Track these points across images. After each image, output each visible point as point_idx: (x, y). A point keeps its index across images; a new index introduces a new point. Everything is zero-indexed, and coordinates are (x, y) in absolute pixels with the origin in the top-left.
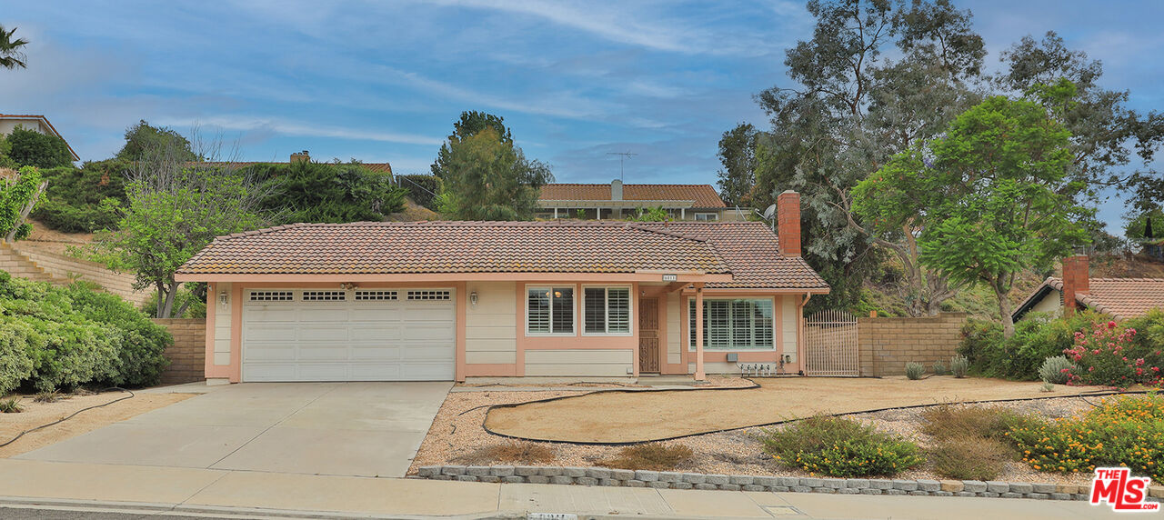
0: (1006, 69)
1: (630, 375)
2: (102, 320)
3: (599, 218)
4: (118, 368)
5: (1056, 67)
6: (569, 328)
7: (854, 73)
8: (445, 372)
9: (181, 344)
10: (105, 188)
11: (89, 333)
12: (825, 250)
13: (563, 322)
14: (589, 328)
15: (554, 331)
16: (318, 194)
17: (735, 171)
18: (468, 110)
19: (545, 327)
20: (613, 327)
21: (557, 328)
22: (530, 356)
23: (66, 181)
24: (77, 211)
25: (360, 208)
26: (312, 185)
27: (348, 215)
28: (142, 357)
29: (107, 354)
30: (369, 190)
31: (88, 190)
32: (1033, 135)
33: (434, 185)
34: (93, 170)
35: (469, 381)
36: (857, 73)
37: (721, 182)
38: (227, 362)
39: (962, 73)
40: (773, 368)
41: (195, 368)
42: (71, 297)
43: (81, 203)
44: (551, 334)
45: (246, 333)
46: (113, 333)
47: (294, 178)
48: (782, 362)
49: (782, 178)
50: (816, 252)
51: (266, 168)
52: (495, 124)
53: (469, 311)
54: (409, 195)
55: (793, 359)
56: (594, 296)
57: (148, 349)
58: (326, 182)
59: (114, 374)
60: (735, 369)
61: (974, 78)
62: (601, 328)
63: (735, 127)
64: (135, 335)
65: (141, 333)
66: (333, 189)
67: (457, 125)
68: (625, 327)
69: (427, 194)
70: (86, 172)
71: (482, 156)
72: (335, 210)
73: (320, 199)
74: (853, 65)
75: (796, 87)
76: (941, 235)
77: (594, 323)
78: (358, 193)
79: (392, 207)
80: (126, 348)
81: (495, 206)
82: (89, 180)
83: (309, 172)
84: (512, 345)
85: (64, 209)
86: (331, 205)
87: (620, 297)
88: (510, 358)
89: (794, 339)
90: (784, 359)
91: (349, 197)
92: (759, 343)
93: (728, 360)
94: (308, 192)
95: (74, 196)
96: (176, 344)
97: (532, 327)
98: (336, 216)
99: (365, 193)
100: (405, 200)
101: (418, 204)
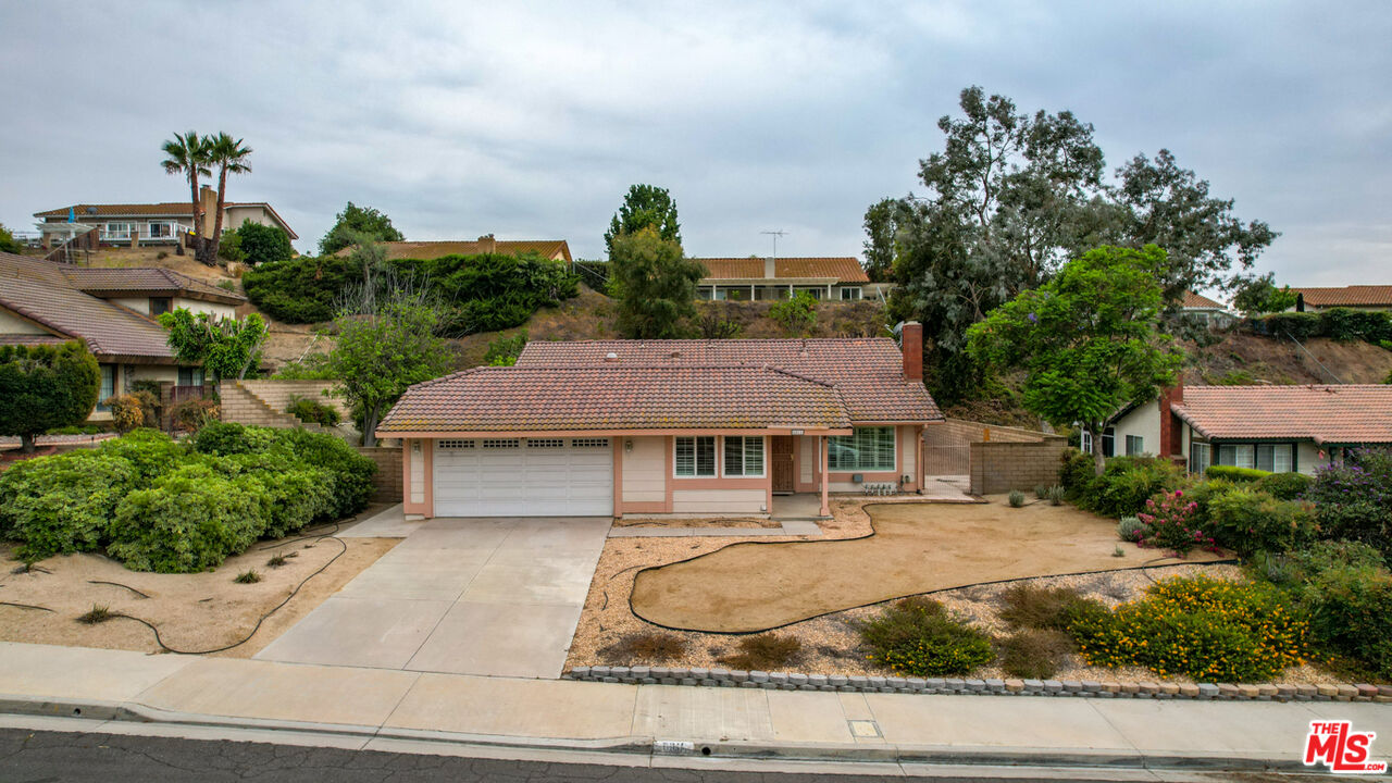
0: (1120, 184)
1: (763, 512)
2: (319, 463)
3: (753, 299)
4: (334, 505)
5: (1166, 184)
6: (711, 471)
7: (982, 184)
8: (605, 509)
9: (383, 469)
10: (319, 282)
11: (308, 480)
12: (953, 344)
13: (706, 467)
14: (729, 471)
15: (698, 474)
16: (502, 284)
17: (880, 242)
18: (637, 184)
19: (691, 470)
20: (749, 469)
21: (700, 471)
22: (678, 495)
23: (288, 276)
24: (297, 304)
25: (538, 296)
26: (496, 276)
27: (528, 303)
28: (352, 491)
29: (324, 496)
30: (546, 278)
31: (306, 284)
32: (1125, 300)
33: (605, 270)
34: (309, 266)
35: (625, 517)
36: (985, 182)
37: (866, 252)
38: (422, 501)
39: (1083, 182)
40: (894, 486)
41: (397, 489)
42: (293, 441)
43: (300, 296)
44: (695, 476)
45: (437, 476)
46: (328, 475)
47: (480, 269)
48: (902, 482)
49: (917, 271)
50: (945, 346)
51: (456, 259)
52: (661, 197)
53: (624, 457)
54: (583, 280)
55: (912, 479)
56: (733, 443)
57: (357, 483)
58: (509, 273)
59: (330, 510)
60: (859, 488)
61: (1093, 186)
62: (739, 470)
63: (879, 202)
64: (346, 475)
65: (351, 472)
66: (515, 280)
67: (627, 197)
68: (760, 469)
69: (598, 278)
70: (304, 268)
71: (645, 255)
72: (517, 298)
73: (504, 289)
74: (982, 175)
75: (930, 195)
76: (1041, 386)
77: (733, 467)
78: (537, 281)
79: (567, 293)
80: (340, 487)
81: (658, 300)
82: (306, 275)
83: (494, 264)
84: (662, 486)
85: (287, 303)
86: (513, 294)
87: (756, 442)
88: (660, 497)
89: (913, 461)
90: (904, 480)
91: (529, 286)
92: (882, 465)
93: (854, 479)
94: (493, 283)
95: (294, 290)
96: (380, 470)
97: (680, 470)
98: (518, 304)
99: (543, 281)
100: (580, 284)
101: (592, 288)
